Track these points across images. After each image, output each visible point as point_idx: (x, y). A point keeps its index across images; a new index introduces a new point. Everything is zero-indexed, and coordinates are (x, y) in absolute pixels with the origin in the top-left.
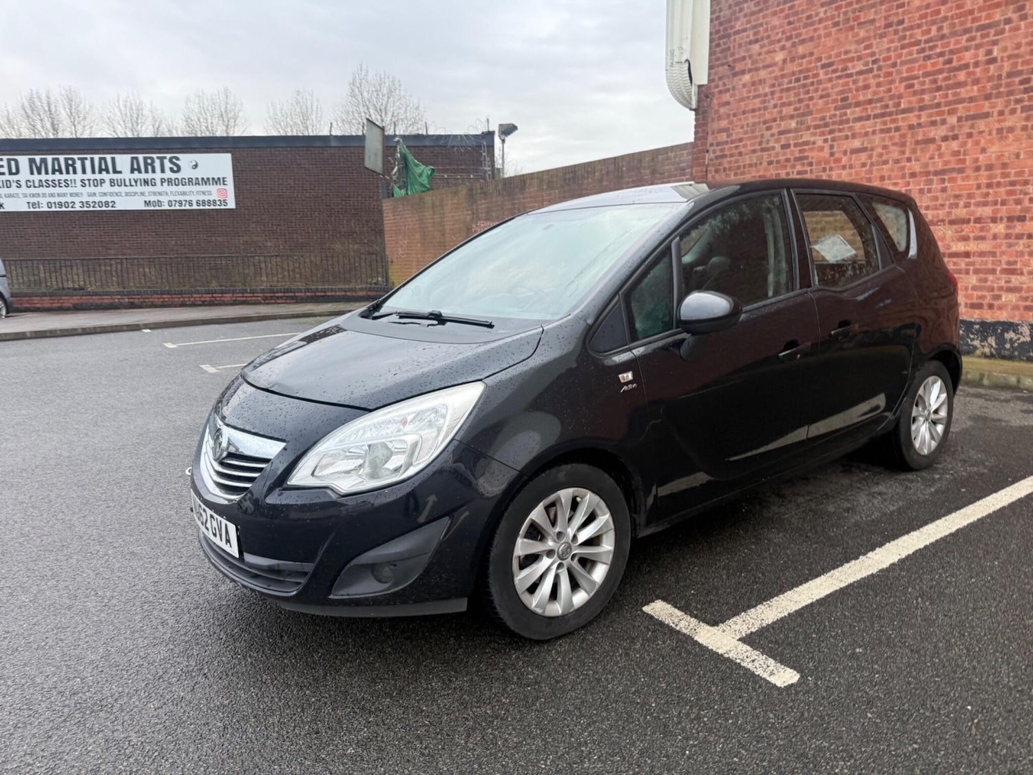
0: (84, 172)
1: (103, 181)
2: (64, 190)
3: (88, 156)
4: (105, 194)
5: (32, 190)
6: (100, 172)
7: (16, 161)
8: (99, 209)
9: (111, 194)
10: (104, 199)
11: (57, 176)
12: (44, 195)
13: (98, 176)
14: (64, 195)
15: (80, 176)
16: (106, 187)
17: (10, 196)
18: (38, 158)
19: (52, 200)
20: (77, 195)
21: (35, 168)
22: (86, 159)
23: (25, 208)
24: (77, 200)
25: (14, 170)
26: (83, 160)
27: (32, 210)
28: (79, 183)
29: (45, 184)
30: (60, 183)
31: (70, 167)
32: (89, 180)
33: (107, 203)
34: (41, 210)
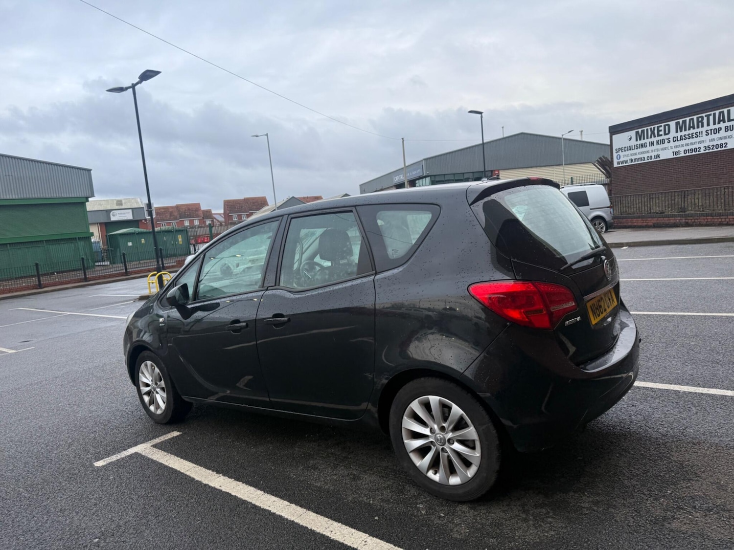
0: (708, 125)
1: (720, 129)
2: (695, 140)
3: (712, 113)
4: (721, 138)
5: (677, 143)
6: (719, 123)
7: (669, 125)
8: (716, 150)
9: (725, 138)
10: (719, 142)
11: (692, 131)
12: (683, 146)
13: (717, 126)
14: (695, 143)
15: (706, 128)
16: (723, 133)
17: (664, 149)
18: (681, 121)
19: (687, 148)
20: (702, 142)
21: (679, 128)
22: (711, 115)
23: (671, 156)
24: (702, 146)
25: (667, 132)
26: (708, 116)
27: (675, 156)
28: (704, 133)
29: (683, 138)
30: (692, 136)
31: (700, 123)
32: (711, 130)
33: (721, 145)
34: (680, 155)
